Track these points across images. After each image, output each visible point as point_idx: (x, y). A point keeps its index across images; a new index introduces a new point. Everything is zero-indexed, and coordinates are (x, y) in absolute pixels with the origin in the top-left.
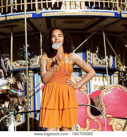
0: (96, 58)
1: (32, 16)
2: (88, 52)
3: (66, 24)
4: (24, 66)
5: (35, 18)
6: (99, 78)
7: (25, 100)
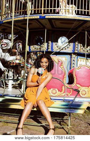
0: (81, 47)
1: (39, 18)
2: (76, 43)
3: (62, 24)
4: (37, 49)
5: (41, 19)
6: (81, 60)
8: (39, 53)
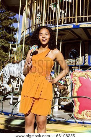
4: (72, 63)
5: (74, 28)
7: (65, 87)
8: (74, 67)
